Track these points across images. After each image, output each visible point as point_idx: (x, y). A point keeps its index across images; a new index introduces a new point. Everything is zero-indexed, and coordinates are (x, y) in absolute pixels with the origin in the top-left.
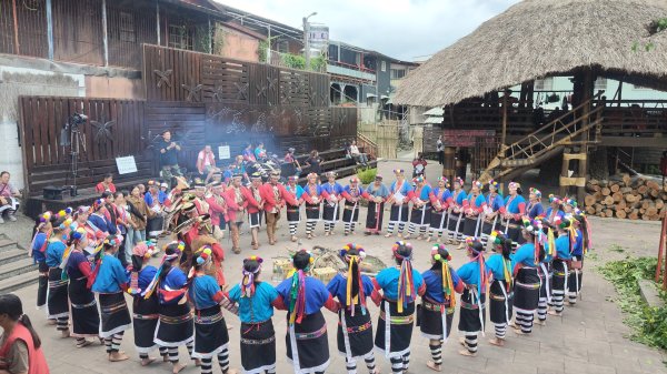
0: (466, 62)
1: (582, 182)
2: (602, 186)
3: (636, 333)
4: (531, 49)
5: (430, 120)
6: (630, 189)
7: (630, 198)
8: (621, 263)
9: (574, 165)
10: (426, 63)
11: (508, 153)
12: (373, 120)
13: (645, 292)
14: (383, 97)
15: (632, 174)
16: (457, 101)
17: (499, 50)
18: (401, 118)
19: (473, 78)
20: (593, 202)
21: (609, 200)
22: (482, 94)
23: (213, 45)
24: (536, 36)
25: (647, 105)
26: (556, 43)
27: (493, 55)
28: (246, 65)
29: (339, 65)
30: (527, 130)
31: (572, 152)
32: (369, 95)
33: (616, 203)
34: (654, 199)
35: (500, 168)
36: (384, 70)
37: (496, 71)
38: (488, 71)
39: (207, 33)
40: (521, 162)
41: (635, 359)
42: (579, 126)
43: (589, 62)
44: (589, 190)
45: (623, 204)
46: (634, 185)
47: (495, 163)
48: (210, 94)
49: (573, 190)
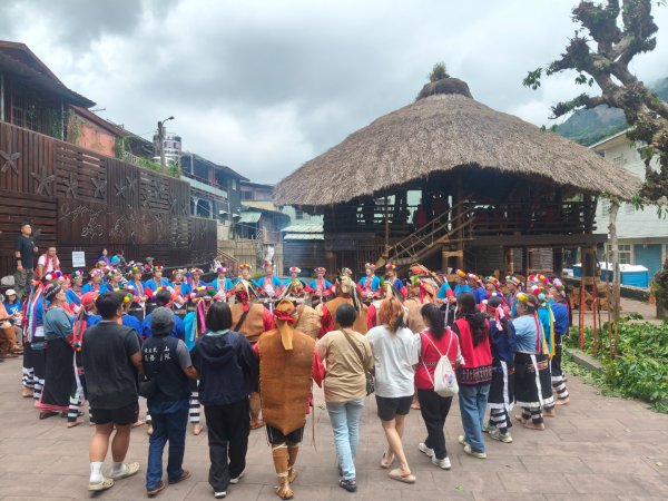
9: (453, 262)
11: (392, 253)
12: (226, 239)
17: (379, 153)
19: (360, 178)
22: (371, 192)
23: (66, 133)
24: (412, 141)
26: (434, 145)
27: (375, 158)
28: (103, 159)
29: (191, 177)
31: (450, 250)
32: (222, 212)
37: (381, 171)
39: (60, 118)
40: (404, 261)
43: (468, 161)
48: (64, 189)
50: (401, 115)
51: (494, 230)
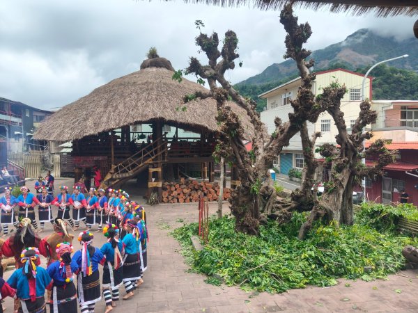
0: (85, 113)
1: (160, 185)
2: (171, 186)
3: (190, 268)
4: (125, 107)
5: (64, 150)
6: (185, 186)
7: (185, 191)
8: (182, 228)
9: (155, 174)
10: (58, 112)
11: (116, 170)
12: (20, 151)
13: (194, 242)
14: (28, 134)
15: (186, 178)
16: (80, 138)
17: (106, 106)
18: (43, 149)
19: (90, 123)
20: (167, 195)
21: (175, 193)
22: (96, 133)
24: (127, 99)
25: (189, 140)
26: (139, 104)
27: (102, 109)
30: (127, 155)
31: (153, 168)
32: (16, 133)
33: (179, 194)
34: (197, 190)
35: (112, 179)
36: (28, 115)
37: (104, 119)
38: (100, 119)
40: (124, 175)
41: (191, 283)
42: (156, 152)
43: (158, 116)
44: (164, 189)
45: (182, 195)
46: (187, 184)
47: (108, 177)
49: (156, 189)
50: (126, 80)
51: (183, 154)
